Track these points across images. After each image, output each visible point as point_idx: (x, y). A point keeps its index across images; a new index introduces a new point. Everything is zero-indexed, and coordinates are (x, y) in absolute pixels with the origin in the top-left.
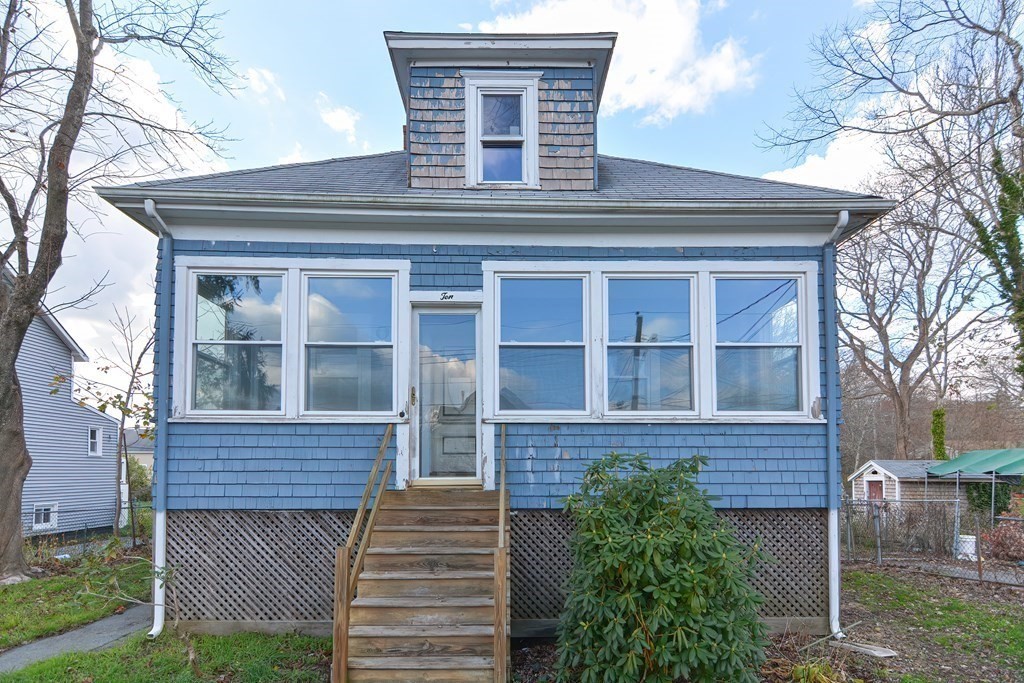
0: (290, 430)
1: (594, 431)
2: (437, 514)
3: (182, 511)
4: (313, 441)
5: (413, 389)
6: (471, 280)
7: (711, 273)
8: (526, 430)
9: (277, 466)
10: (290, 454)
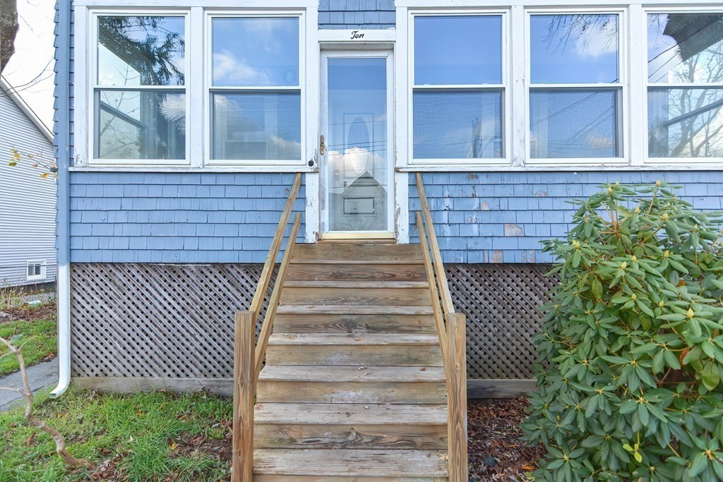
0: (195, 180)
1: (515, 179)
2: (350, 269)
3: (86, 264)
4: (218, 192)
5: (322, 138)
6: (383, 17)
7: (644, 5)
8: (442, 180)
9: (182, 217)
10: (196, 205)
